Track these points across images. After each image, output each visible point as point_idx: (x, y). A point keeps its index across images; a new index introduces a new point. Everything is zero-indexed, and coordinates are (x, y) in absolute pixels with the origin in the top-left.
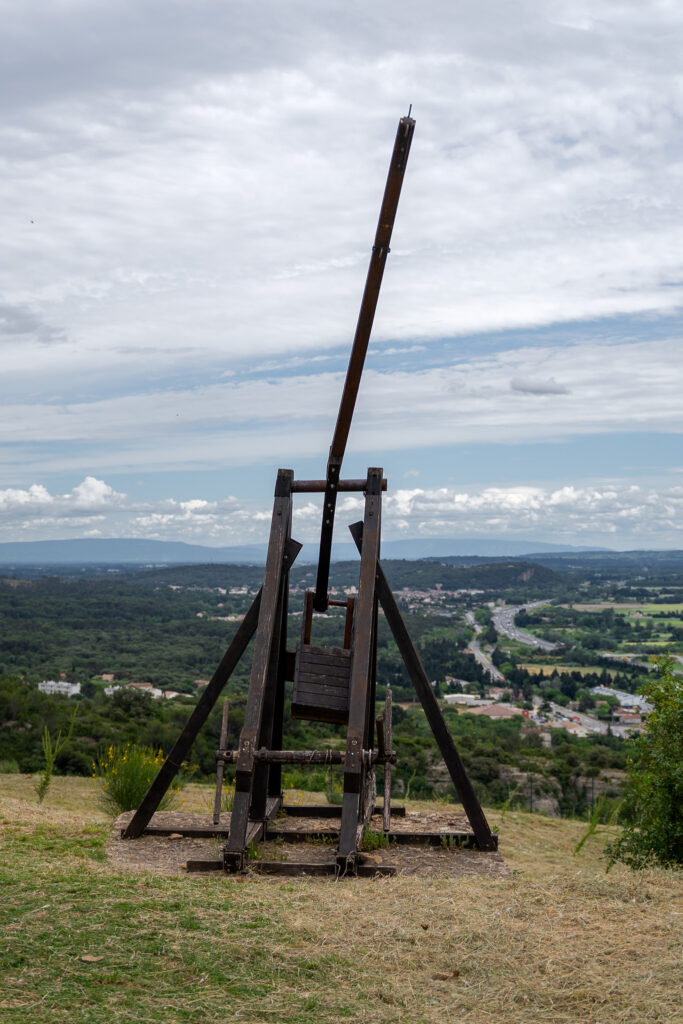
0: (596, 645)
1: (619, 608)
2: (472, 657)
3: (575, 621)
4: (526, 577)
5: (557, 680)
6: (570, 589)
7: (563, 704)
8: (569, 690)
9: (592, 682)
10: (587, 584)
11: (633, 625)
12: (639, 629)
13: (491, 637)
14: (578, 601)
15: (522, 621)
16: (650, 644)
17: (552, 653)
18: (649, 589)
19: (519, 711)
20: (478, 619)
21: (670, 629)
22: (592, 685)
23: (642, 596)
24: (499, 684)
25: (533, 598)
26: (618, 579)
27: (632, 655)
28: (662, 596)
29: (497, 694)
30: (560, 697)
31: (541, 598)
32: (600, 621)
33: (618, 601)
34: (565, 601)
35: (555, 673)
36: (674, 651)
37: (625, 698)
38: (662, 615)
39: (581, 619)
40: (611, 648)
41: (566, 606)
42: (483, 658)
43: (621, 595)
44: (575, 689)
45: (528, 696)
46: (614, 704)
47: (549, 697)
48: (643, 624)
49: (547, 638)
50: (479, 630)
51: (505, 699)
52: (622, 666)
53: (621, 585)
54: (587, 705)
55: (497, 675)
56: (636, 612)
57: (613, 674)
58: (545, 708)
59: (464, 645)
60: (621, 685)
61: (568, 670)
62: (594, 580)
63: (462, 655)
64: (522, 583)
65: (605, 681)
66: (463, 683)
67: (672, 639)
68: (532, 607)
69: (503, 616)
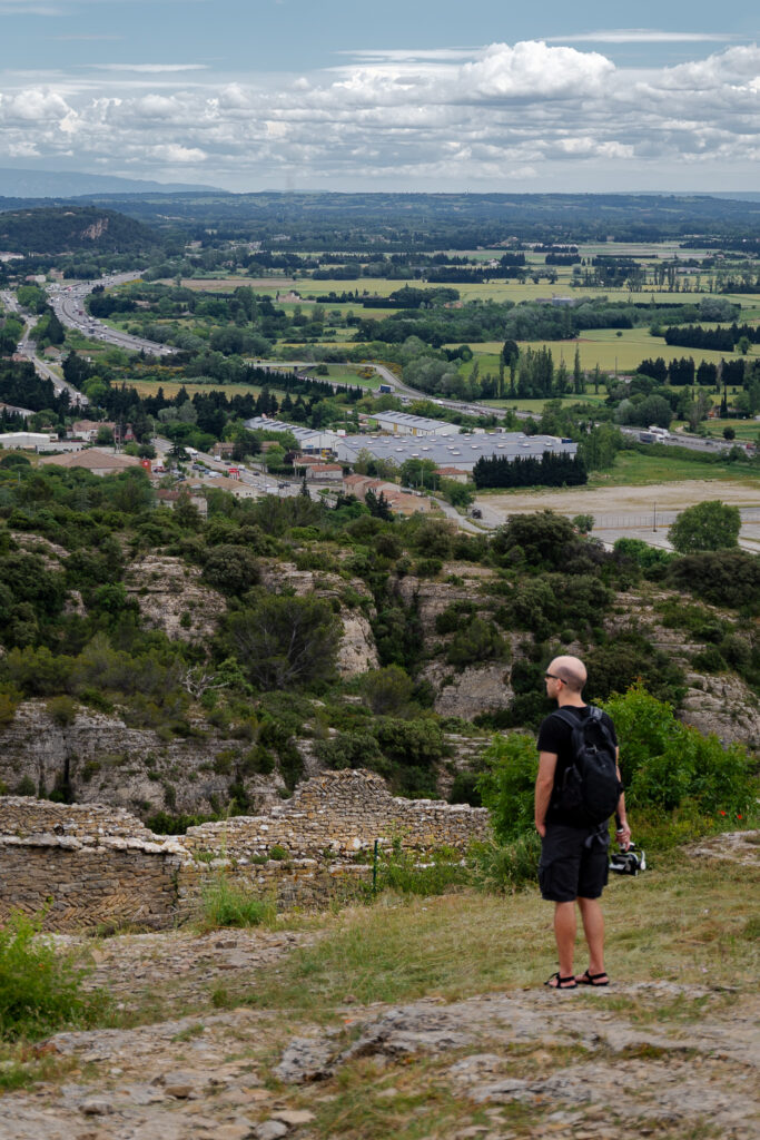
0: (236, 347)
1: (261, 286)
2: (29, 369)
3: (193, 307)
4: (95, 232)
5: (188, 407)
6: (170, 254)
7: (203, 447)
8: (212, 422)
9: (246, 409)
10: (196, 245)
11: (290, 314)
12: (299, 321)
13: (53, 334)
14: (187, 274)
15: (100, 307)
16: (323, 345)
17: (165, 360)
18: (303, 255)
19: (134, 461)
20: (24, 303)
21: (352, 321)
22: (248, 415)
23: (291, 266)
24: (87, 415)
25: (112, 268)
26: (248, 238)
27: (301, 364)
28: (326, 268)
29: (87, 431)
30: (197, 436)
31: (126, 267)
32: (235, 307)
33: (253, 274)
34: (166, 274)
35: (182, 396)
36: (370, 358)
37: (308, 438)
38: (332, 299)
39: (202, 303)
40: (261, 352)
41: (169, 282)
42: (49, 369)
43: (258, 265)
44: (221, 421)
45: (141, 435)
46: (292, 449)
47: (178, 436)
48: (307, 313)
49: (152, 337)
50: (32, 322)
51: (104, 440)
52: (289, 382)
53: (254, 248)
54: (247, 448)
55: (79, 398)
56: (290, 293)
57: (280, 396)
58: (178, 455)
59: (12, 349)
60: (297, 415)
61: (206, 389)
62: (207, 241)
63: (12, 365)
64: (89, 243)
65: (267, 407)
66: (26, 413)
67: (357, 338)
68: (115, 283)
69: (67, 298)
